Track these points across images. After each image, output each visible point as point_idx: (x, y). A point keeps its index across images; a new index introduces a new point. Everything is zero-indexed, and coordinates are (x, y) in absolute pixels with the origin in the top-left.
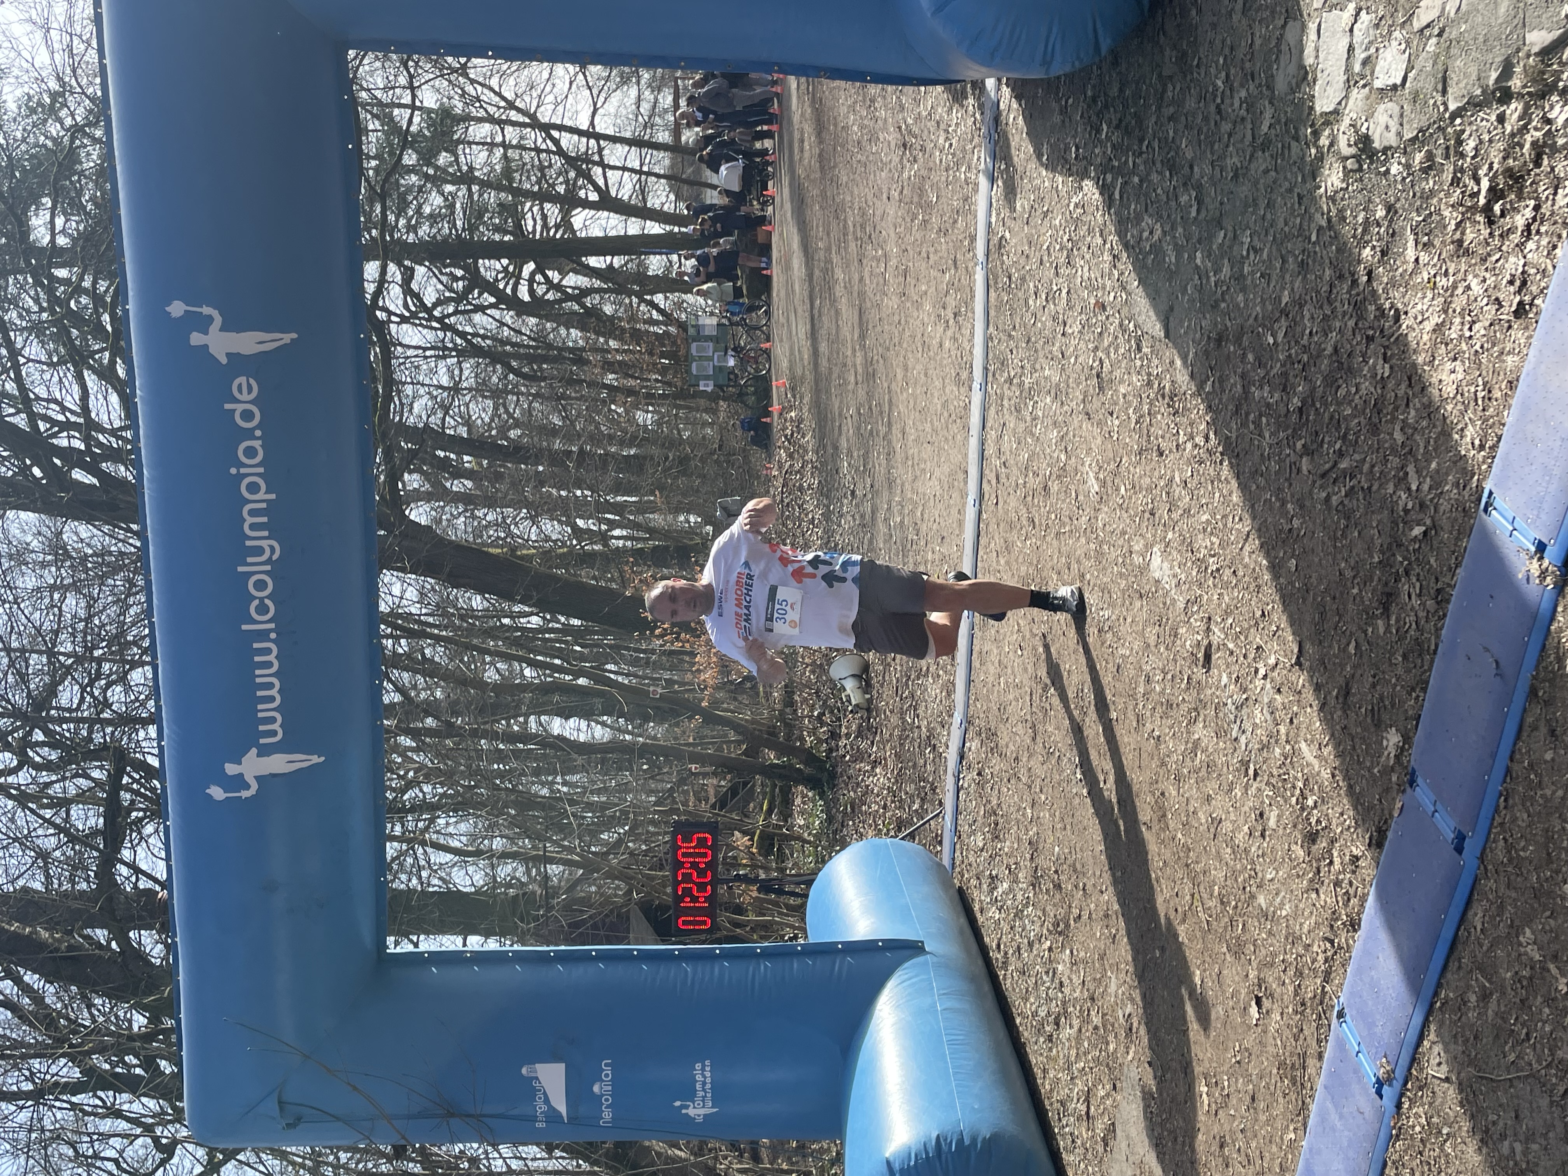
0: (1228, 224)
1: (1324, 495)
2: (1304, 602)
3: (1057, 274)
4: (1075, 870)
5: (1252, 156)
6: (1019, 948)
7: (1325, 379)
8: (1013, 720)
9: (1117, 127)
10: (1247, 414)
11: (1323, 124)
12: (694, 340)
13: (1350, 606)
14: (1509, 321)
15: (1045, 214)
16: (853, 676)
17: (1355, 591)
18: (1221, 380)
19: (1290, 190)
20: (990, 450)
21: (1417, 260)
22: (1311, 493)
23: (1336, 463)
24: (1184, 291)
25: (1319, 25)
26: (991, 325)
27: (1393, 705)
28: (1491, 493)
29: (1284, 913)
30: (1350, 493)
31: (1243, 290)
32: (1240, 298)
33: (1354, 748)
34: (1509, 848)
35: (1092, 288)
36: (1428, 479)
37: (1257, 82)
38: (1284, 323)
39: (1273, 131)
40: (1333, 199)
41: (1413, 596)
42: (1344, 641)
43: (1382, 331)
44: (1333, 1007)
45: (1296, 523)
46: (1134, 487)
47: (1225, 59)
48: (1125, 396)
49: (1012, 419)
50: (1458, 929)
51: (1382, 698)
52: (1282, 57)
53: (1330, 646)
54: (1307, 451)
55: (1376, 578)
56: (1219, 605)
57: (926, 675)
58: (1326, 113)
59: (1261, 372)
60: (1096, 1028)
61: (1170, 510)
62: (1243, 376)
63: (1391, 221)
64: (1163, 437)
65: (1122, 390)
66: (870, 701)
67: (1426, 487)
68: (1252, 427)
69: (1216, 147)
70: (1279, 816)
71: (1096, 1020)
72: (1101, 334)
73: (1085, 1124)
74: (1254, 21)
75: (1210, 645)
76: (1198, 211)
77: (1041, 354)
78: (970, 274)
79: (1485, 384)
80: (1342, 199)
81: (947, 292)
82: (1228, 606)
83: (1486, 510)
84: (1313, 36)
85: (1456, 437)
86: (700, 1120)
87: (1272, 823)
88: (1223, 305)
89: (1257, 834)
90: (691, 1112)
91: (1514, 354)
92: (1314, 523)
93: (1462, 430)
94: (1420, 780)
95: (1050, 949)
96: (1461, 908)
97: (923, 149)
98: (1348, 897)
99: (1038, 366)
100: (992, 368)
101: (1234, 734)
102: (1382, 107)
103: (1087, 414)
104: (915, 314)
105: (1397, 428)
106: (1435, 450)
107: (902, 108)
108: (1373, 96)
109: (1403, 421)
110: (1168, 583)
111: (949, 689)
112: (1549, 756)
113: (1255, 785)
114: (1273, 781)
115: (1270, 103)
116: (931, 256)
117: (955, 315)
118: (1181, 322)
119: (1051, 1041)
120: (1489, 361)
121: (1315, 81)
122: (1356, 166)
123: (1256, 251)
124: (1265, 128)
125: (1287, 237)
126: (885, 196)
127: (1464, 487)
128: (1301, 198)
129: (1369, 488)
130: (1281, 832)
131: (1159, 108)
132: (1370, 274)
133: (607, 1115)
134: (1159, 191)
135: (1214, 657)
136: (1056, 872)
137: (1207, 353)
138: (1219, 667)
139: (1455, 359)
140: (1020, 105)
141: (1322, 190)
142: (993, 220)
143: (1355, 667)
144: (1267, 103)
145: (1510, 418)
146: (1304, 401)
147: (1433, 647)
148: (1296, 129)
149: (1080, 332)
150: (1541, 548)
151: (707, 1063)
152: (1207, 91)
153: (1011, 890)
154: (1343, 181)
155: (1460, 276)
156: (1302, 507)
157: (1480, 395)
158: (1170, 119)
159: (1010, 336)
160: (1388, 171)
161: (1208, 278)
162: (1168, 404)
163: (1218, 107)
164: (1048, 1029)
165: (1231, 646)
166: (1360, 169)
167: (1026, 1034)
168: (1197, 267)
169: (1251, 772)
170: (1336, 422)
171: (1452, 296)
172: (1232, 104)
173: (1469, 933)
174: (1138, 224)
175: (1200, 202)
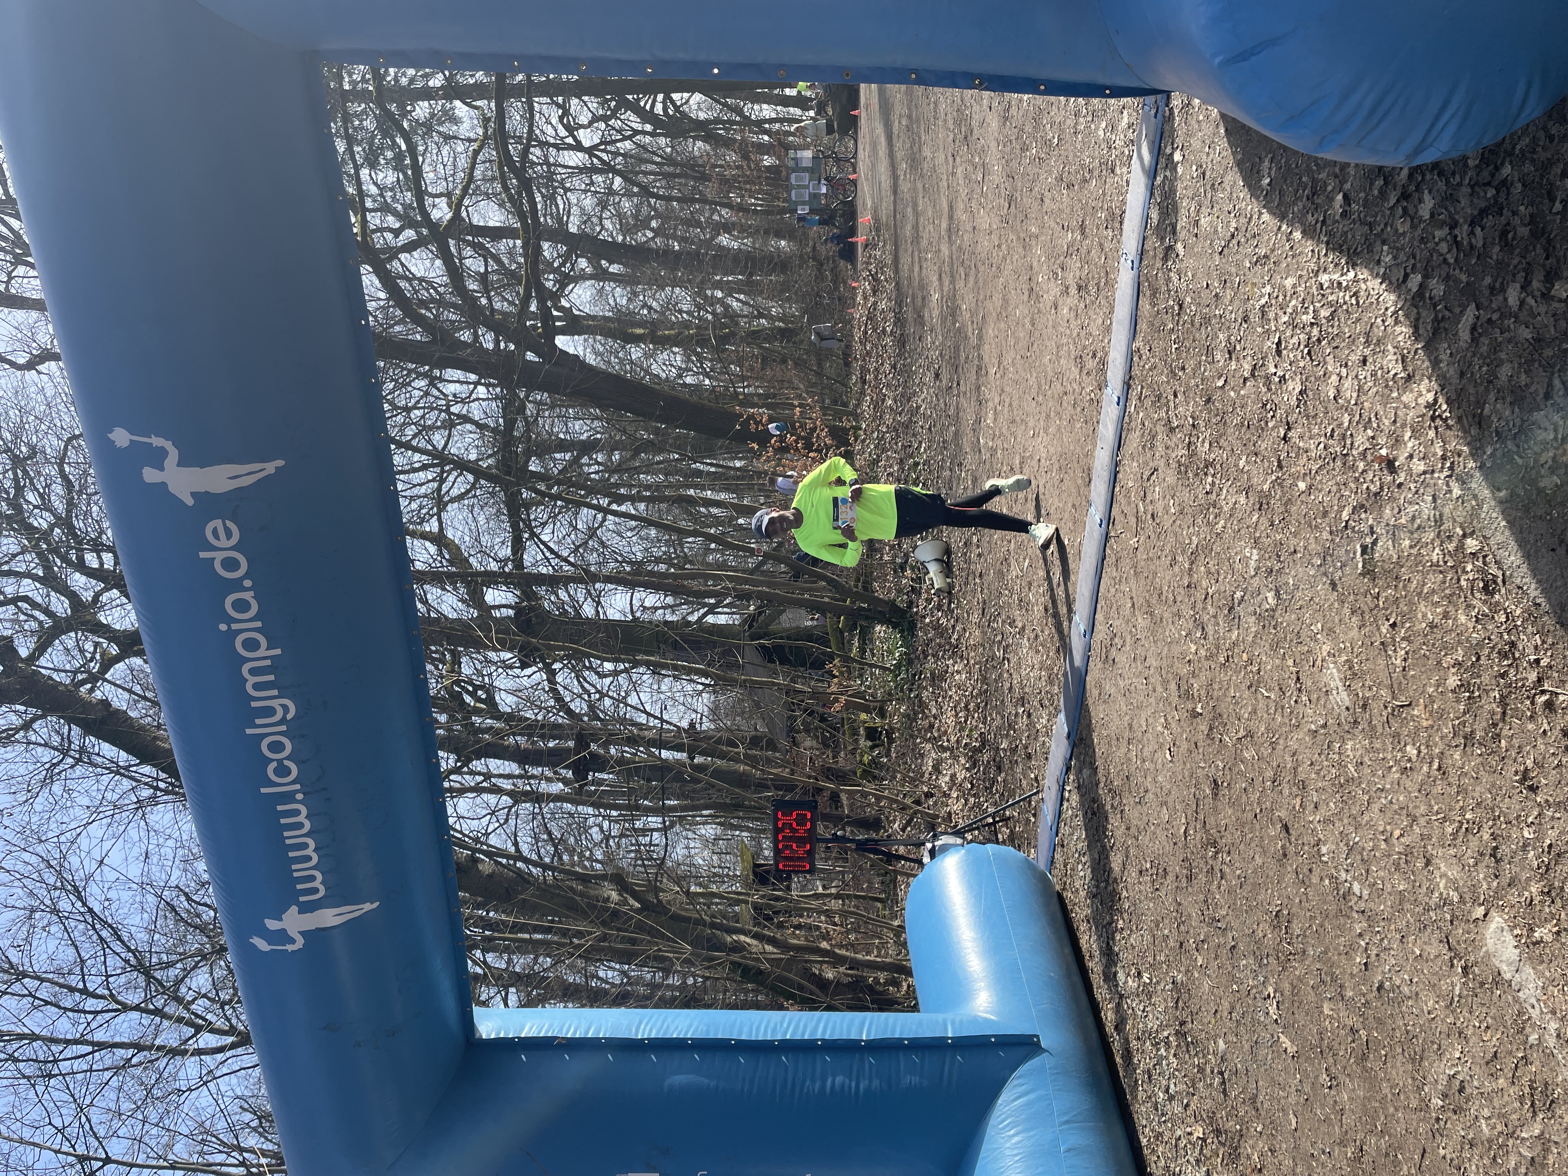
12: (793, 171)
16: (936, 560)
26: (1140, 338)
66: (951, 586)
78: (1108, 258)
100: (1137, 388)
159: (1174, 373)
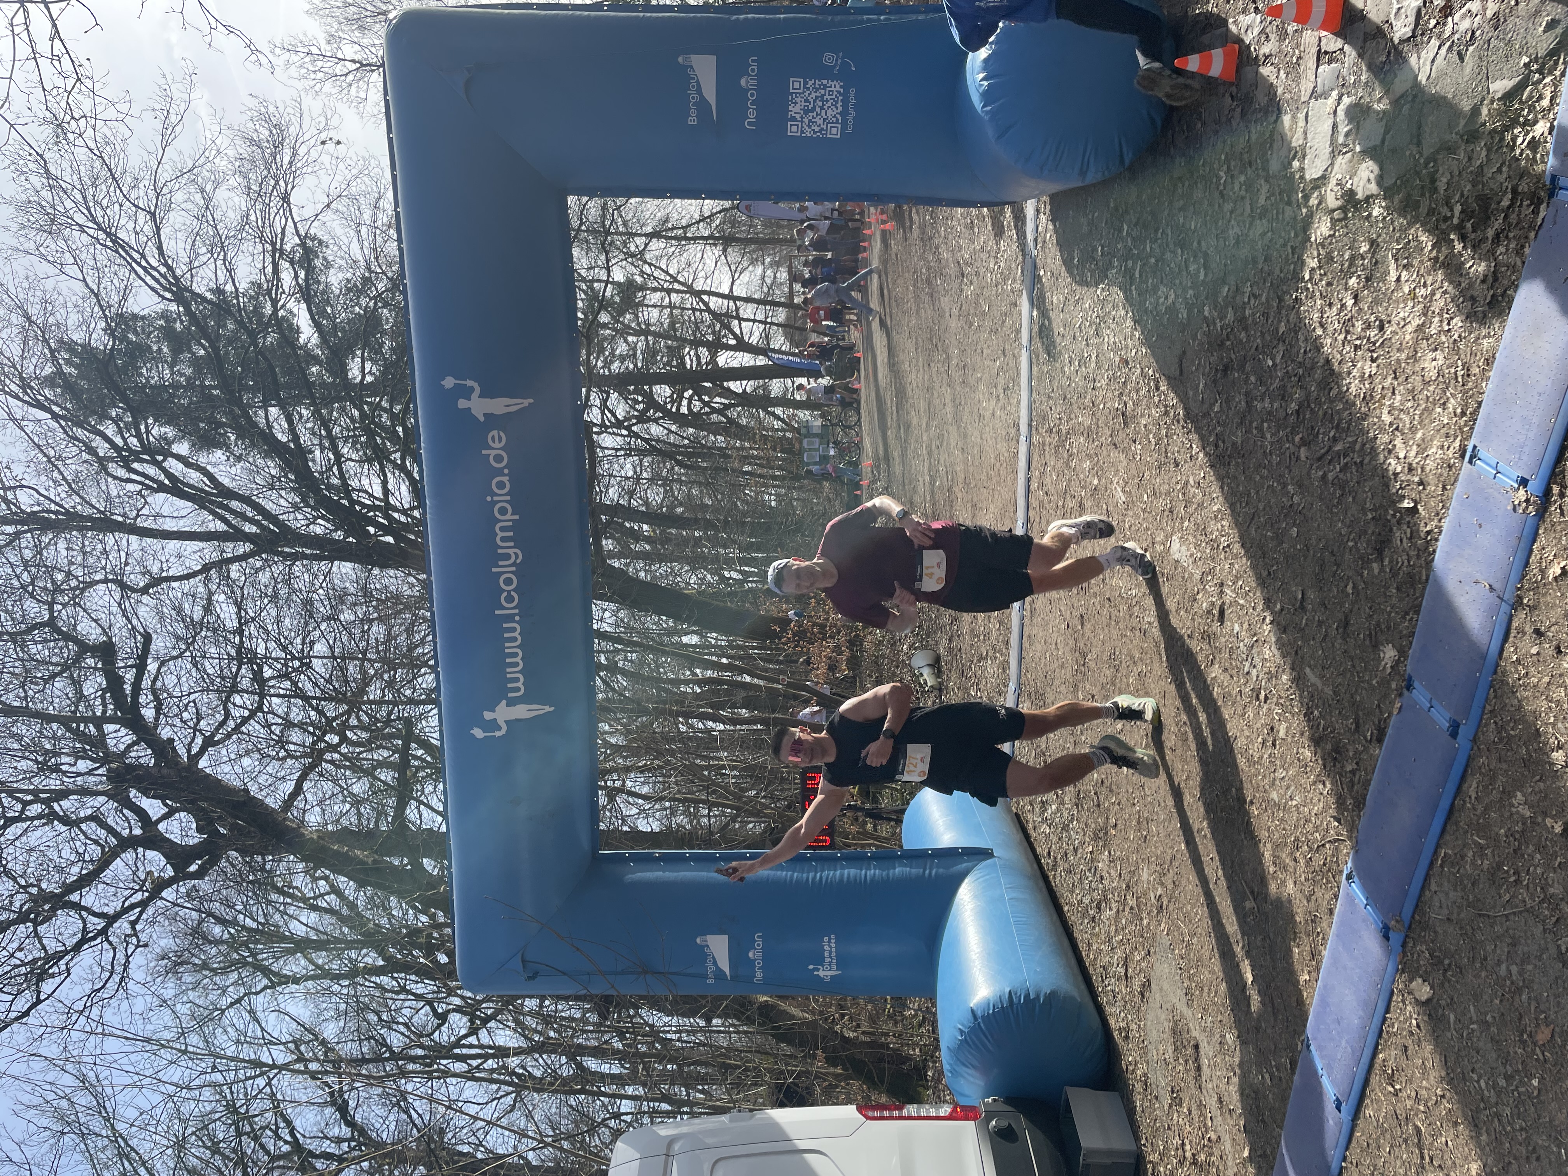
0: (1232, 280)
1: (1321, 473)
2: (1305, 557)
3: (1087, 345)
4: (1111, 791)
5: (1251, 224)
6: (1066, 854)
7: (1319, 384)
8: (1057, 682)
9: (1135, 225)
10: (1251, 423)
11: (1312, 188)
12: (805, 437)
13: (1347, 556)
14: (1483, 312)
15: (1077, 302)
16: (929, 665)
17: (1351, 544)
18: (1228, 401)
19: (1285, 245)
20: (1034, 485)
21: (1398, 280)
22: (1309, 474)
23: (1330, 448)
24: (1195, 337)
25: (1307, 114)
26: (1034, 392)
27: (1389, 628)
28: (1475, 447)
29: (1294, 803)
30: (1345, 468)
31: (1245, 329)
32: (1243, 335)
33: (1353, 666)
34: (1500, 729)
35: (1116, 349)
36: (1415, 447)
37: (1254, 168)
38: (1281, 348)
39: (1269, 202)
40: (1322, 245)
41: (1405, 540)
42: (1343, 585)
43: (1369, 339)
44: (1341, 872)
45: (1296, 499)
46: (1155, 494)
47: (1226, 156)
48: (1145, 426)
49: (1053, 458)
50: (1455, 798)
51: (1378, 624)
52: (1275, 146)
53: (1330, 590)
54: (1304, 442)
55: (1370, 531)
56: (1230, 572)
57: (986, 659)
58: (1315, 180)
59: (1262, 389)
60: (1132, 908)
61: (1186, 506)
62: (1247, 394)
63: (1374, 254)
64: (1178, 452)
65: (1144, 422)
66: (941, 684)
67: (1413, 453)
68: (1255, 432)
69: (1220, 223)
70: (1288, 729)
71: (1132, 902)
72: (1124, 383)
73: (1124, 982)
74: (1250, 122)
75: (1224, 604)
76: (1206, 275)
77: (1075, 406)
78: (1016, 358)
79: (1463, 365)
80: (1330, 244)
81: (998, 374)
82: (1238, 572)
83: (1470, 462)
84: (1301, 123)
85: (1439, 410)
86: (828, 979)
87: (1282, 734)
88: (1228, 343)
89: (1269, 744)
90: (821, 973)
91: (1490, 337)
92: (1313, 495)
93: (1444, 404)
94: (1416, 684)
95: (1091, 852)
96: (1457, 782)
97: (977, 274)
98: (1352, 784)
99: (1073, 416)
100: (1034, 423)
101: (1246, 670)
102: (1364, 165)
103: (1115, 445)
104: (973, 395)
105: (1385, 411)
106: (1420, 423)
107: (960, 248)
108: (1356, 158)
109: (1390, 406)
110: (1186, 562)
111: (1004, 667)
112: (1534, 650)
113: (1266, 706)
114: (1282, 701)
115: (1267, 181)
116: (985, 351)
117: (1005, 390)
118: (1193, 361)
119: (1094, 921)
120: (1467, 346)
121: (1304, 156)
122: (1342, 216)
123: (1255, 297)
124: (1262, 201)
125: (1283, 281)
126: (947, 314)
127: (1448, 448)
128: (1293, 249)
129: (1361, 463)
130: (1290, 740)
131: (1171, 203)
132: (1356, 297)
133: (759, 975)
134: (1172, 265)
135: (1227, 612)
136: (1096, 793)
137: (1215, 382)
138: (1231, 620)
139: (1436, 349)
140: (1055, 226)
141: (1313, 239)
142: (1035, 313)
143: (1353, 603)
144: (1262, 182)
145: (1489, 386)
146: (1300, 405)
147: (1424, 577)
148: (1289, 197)
149: (1107, 384)
150: (1524, 482)
151: (833, 936)
152: (1211, 183)
153: (1058, 810)
154: (1331, 229)
155: (1437, 285)
156: (1300, 487)
157: (1460, 373)
158: (1180, 209)
159: (1050, 397)
160: (1370, 215)
161: (1215, 324)
162: (1183, 427)
163: (1221, 193)
164: (1091, 912)
165: (1242, 602)
166: (1345, 218)
167: (1073, 918)
168: (1205, 317)
169: (1262, 697)
170: (1328, 417)
171: (1431, 301)
172: (1233, 188)
173: (1464, 802)
174: (1155, 293)
175: (1206, 267)
